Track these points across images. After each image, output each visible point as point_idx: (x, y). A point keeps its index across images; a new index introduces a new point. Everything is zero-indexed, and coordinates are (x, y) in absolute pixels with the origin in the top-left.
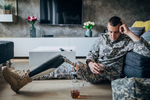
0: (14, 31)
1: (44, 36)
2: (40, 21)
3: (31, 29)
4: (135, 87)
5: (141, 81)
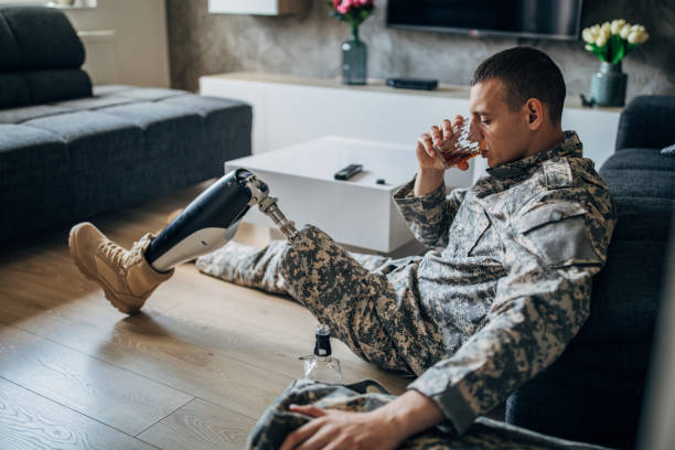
1: (395, 81)
3: (346, 47)
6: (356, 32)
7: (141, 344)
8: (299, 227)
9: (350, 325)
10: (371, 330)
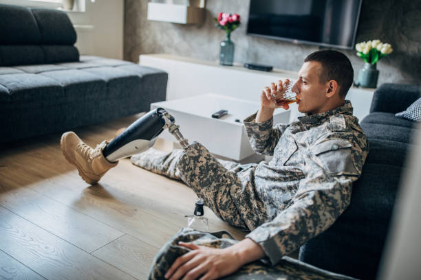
1: (250, 65)
3: (223, 44)
6: (229, 36)
7: (97, 201)
8: (190, 143)
9: (215, 200)
10: (226, 203)
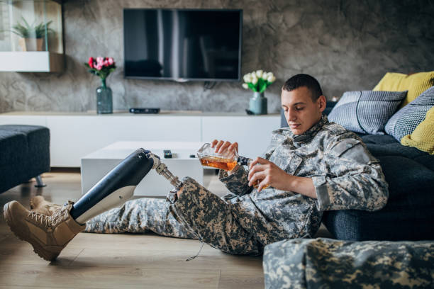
0: (54, 95)
1: (135, 110)
2: (122, 70)
3: (99, 91)
4: (304, 263)
5: (334, 249)
6: (104, 82)
10: (237, 231)
